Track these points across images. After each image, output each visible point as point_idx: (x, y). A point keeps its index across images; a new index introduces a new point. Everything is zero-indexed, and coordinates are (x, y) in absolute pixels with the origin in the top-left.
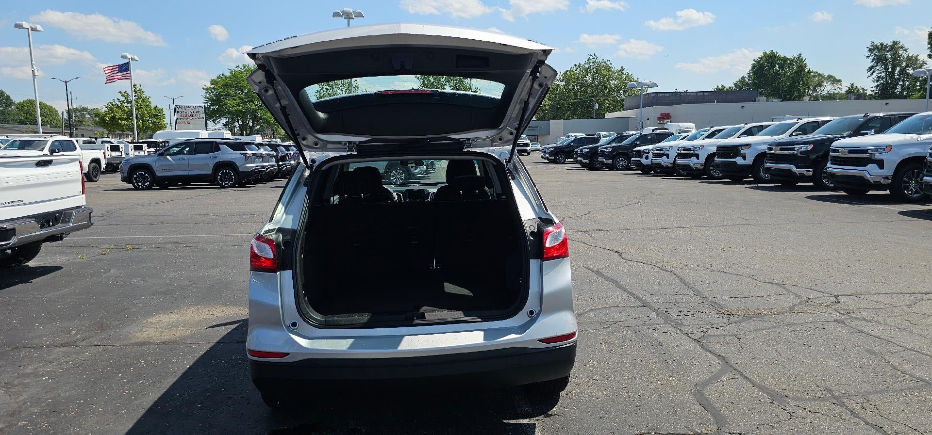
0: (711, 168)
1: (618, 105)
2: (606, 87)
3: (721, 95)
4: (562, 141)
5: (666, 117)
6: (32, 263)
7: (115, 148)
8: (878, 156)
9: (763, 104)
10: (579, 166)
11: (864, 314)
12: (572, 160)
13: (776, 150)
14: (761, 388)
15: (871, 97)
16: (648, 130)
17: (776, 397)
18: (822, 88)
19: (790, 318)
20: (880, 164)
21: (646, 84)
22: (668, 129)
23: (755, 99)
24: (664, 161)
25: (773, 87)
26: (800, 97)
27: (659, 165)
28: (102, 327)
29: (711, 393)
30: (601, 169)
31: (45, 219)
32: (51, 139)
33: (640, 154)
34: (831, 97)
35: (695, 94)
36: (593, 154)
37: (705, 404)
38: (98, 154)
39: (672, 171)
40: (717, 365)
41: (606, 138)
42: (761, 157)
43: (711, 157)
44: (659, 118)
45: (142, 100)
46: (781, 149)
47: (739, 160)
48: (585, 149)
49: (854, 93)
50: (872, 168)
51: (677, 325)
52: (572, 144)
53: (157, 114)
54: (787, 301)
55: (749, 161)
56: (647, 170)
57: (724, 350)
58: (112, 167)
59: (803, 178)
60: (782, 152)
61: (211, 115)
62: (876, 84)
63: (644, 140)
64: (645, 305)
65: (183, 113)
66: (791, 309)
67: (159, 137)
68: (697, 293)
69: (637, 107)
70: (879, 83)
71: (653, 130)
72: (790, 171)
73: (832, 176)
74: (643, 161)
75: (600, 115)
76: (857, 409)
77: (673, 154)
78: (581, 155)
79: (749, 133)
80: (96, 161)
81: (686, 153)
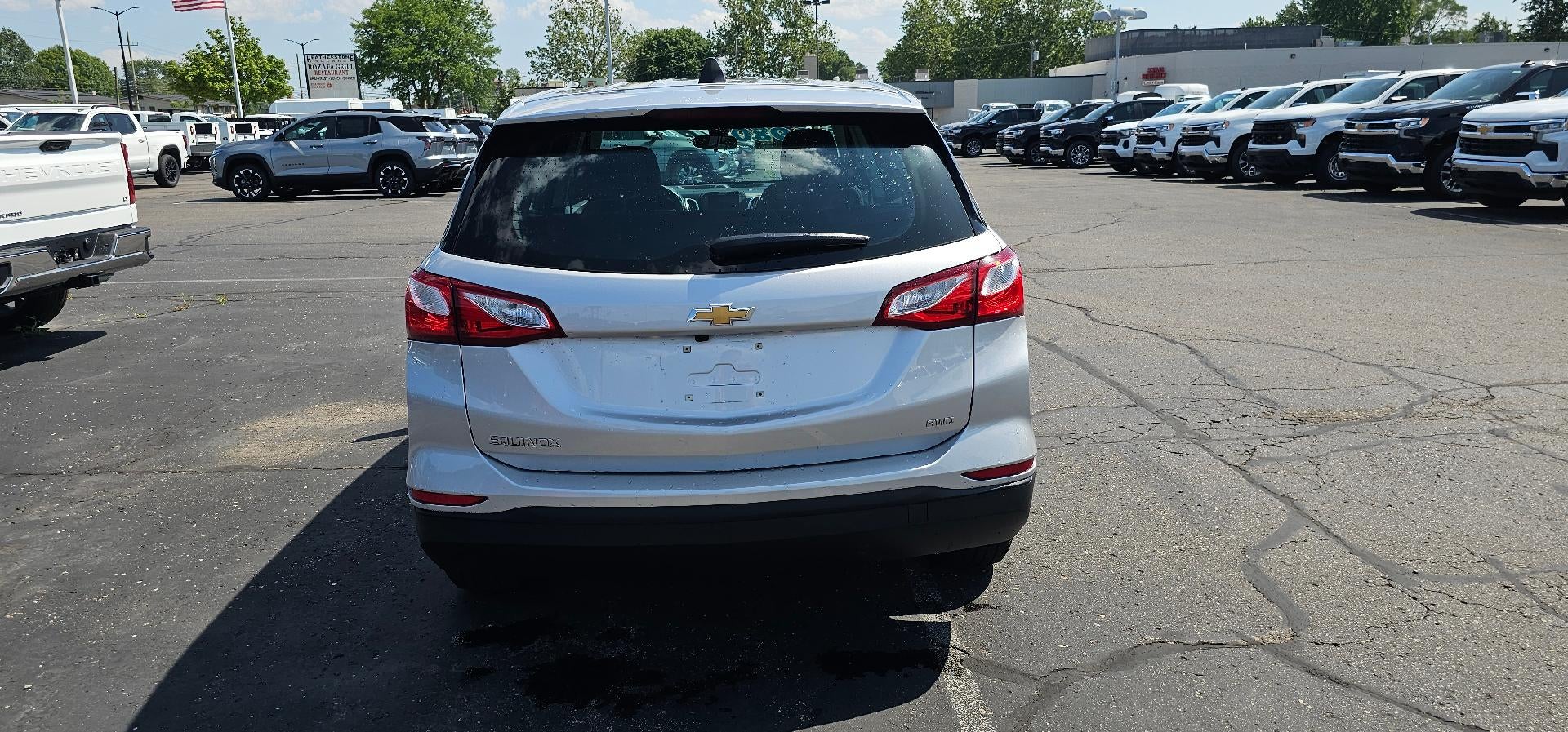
0: (1241, 162)
1: (1074, 54)
2: (1053, 21)
3: (1254, 35)
4: (976, 116)
5: (1157, 74)
6: (52, 326)
7: (203, 129)
8: (1548, 137)
9: (1328, 49)
10: (1006, 160)
11: (1541, 420)
12: (994, 150)
13: (1362, 129)
14: (1367, 558)
15: (1523, 37)
16: (1126, 96)
17: (1395, 575)
18: (1432, 23)
19: (1406, 427)
20: (1552, 151)
21: (1126, 14)
22: (1160, 96)
23: (1315, 41)
24: (1157, 150)
25: (1347, 21)
26: (1394, 38)
27: (1147, 157)
28: (168, 438)
29: (1274, 564)
30: (1042, 165)
31: (65, 247)
32: (90, 112)
33: (1114, 138)
34: (1447, 38)
35: (1210, 33)
36: (1032, 138)
37: (1265, 588)
38: (174, 138)
39: (1172, 168)
40: (1281, 515)
41: (1052, 111)
42: (1333, 141)
43: (1242, 140)
44: (1145, 77)
45: (247, 46)
46: (1370, 127)
47: (1293, 147)
48: (1018, 129)
49: (1490, 32)
50: (1536, 158)
51: (1201, 440)
52: (994, 122)
53: (275, 70)
54: (1397, 397)
55: (1311, 148)
56: (1123, 167)
57: (1293, 486)
58: (198, 163)
59: (1407, 178)
60: (1372, 131)
61: (368, 72)
62: (1529, 14)
63: (1122, 112)
64: (1138, 403)
65: (317, 68)
66: (1408, 412)
67: (279, 110)
68: (1230, 380)
69: (1110, 55)
70: (1533, 13)
71: (1135, 97)
72: (1384, 164)
73: (1462, 173)
74: (1119, 149)
75: (1041, 72)
76: (1551, 597)
77: (1173, 137)
78: (1010, 141)
79: (1311, 98)
80: (171, 151)
81: (1198, 136)
